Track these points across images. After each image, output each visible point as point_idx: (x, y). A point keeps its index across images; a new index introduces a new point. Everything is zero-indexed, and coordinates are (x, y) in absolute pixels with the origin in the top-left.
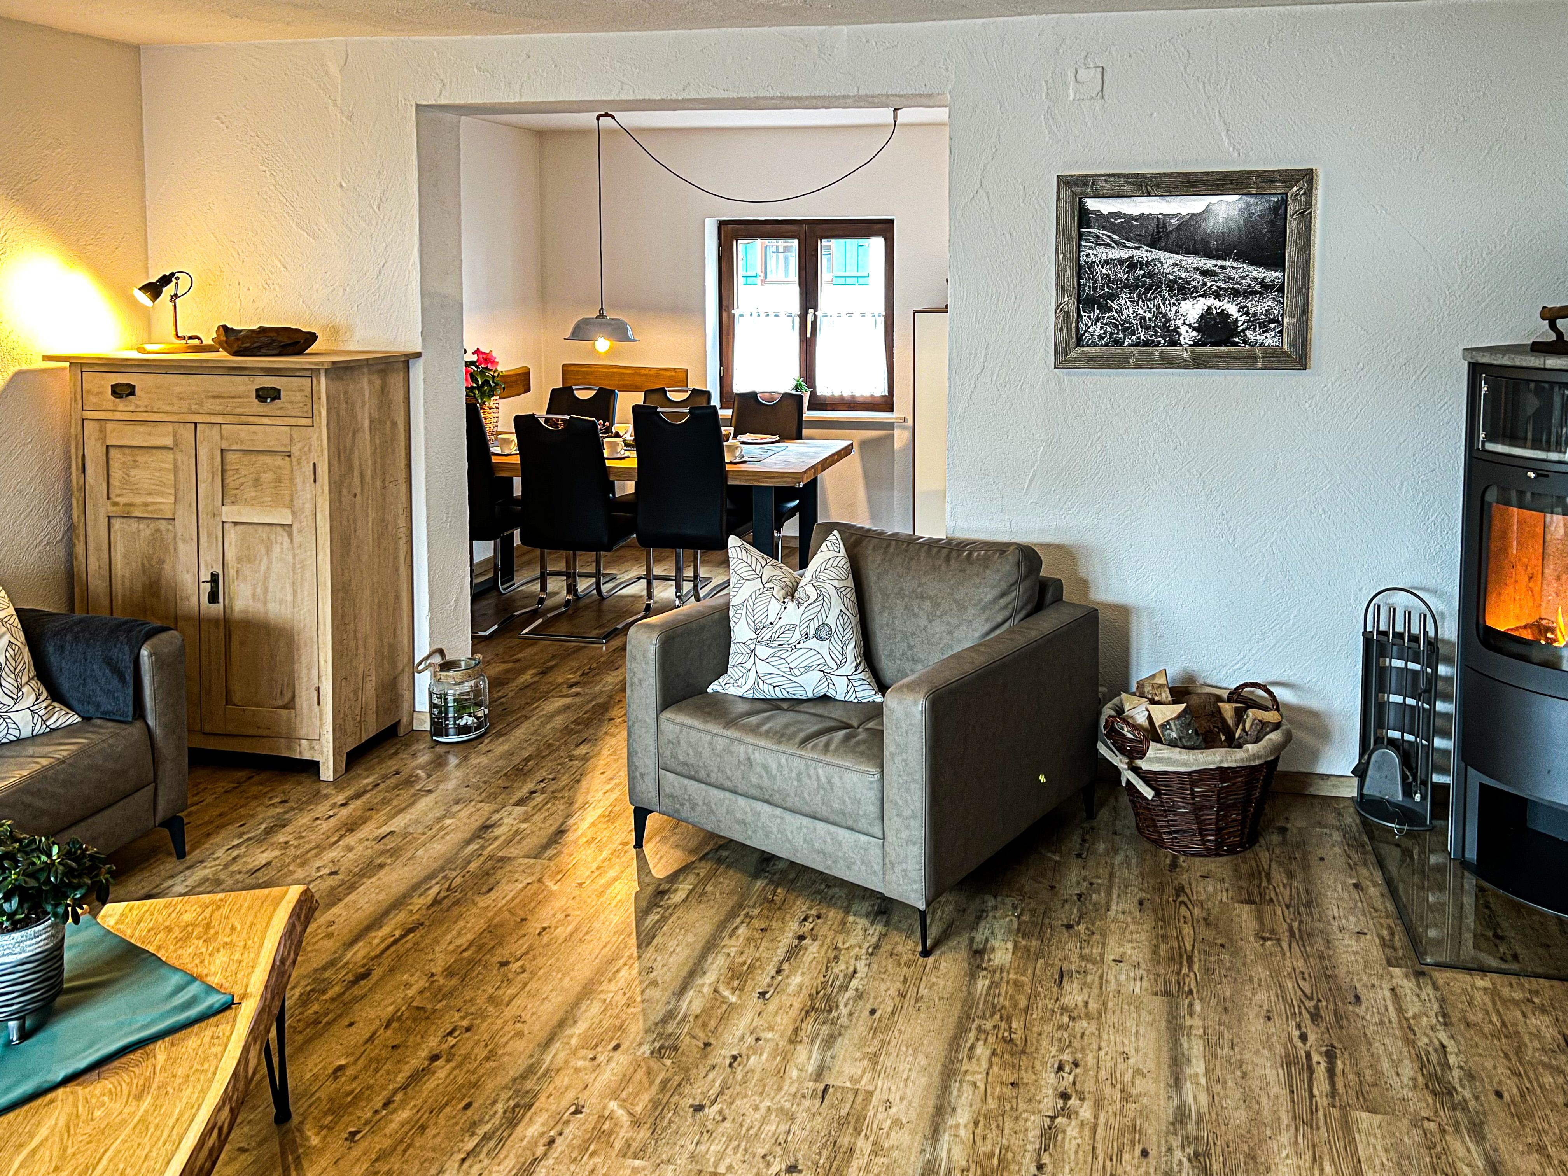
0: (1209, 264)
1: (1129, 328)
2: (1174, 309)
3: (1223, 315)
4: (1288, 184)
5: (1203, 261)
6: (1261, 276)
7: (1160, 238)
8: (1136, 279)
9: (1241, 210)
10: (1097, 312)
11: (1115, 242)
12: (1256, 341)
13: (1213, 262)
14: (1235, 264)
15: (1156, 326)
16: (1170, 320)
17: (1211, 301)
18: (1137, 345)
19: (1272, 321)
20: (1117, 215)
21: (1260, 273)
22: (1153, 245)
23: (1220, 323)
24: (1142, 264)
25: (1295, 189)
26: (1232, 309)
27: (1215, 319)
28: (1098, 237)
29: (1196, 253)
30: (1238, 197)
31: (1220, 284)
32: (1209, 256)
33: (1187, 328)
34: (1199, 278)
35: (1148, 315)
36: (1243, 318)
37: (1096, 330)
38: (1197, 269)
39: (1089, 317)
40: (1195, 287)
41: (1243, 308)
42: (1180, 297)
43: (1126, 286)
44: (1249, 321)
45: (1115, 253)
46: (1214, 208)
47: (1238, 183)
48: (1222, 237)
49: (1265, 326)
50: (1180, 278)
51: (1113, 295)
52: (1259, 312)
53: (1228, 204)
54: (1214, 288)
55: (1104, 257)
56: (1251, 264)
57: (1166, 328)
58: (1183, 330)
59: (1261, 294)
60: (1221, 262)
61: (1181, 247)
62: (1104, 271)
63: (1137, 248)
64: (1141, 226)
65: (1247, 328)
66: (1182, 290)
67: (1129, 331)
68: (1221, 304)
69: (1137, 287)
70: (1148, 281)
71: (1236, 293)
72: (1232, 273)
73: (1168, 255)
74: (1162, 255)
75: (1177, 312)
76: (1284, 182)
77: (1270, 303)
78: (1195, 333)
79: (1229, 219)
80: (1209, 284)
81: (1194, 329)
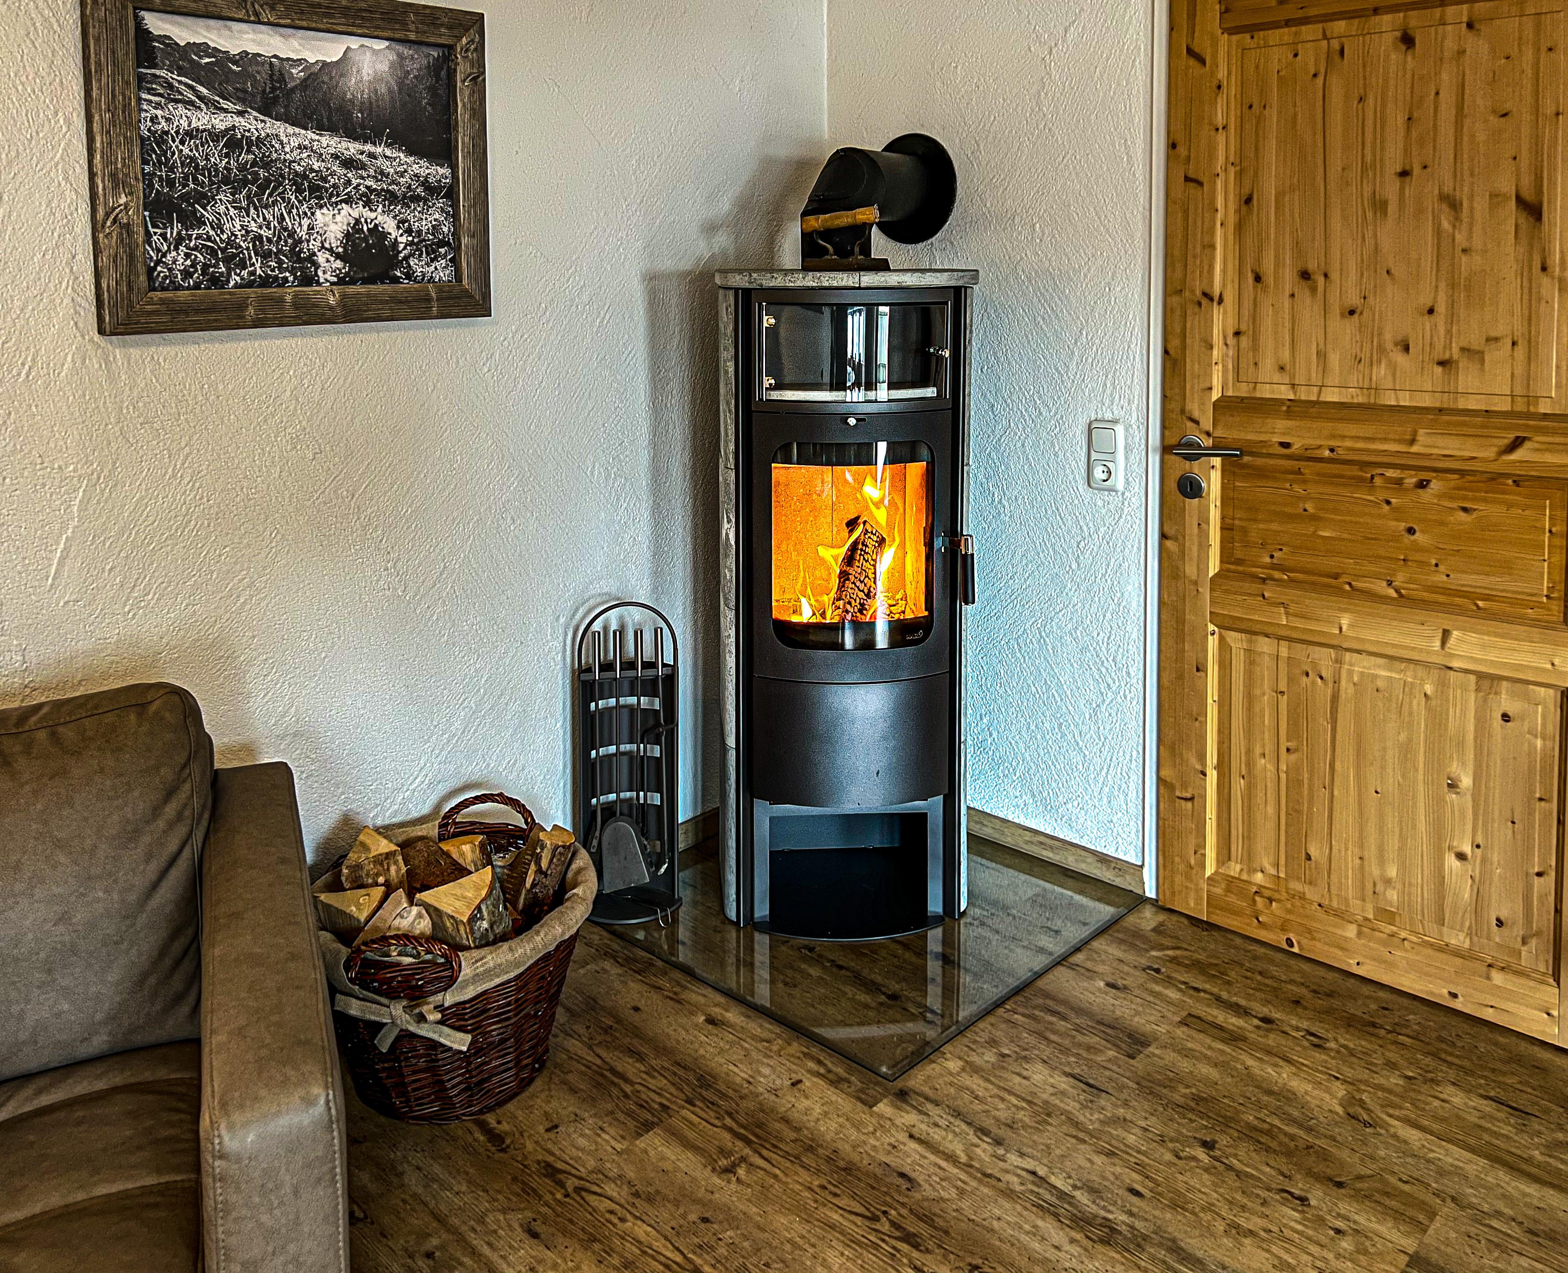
0: (351, 148)
1: (234, 256)
2: (305, 222)
3: (377, 232)
4: (456, 32)
5: (344, 145)
6: (423, 172)
7: (276, 100)
8: (242, 168)
9: (392, 65)
10: (177, 227)
11: (201, 98)
12: (424, 275)
13: (358, 146)
14: (388, 153)
15: (280, 251)
16: (300, 241)
17: (359, 211)
18: (250, 284)
19: (442, 243)
20: (203, 49)
21: (421, 168)
22: (266, 110)
23: (373, 246)
24: (250, 143)
25: (464, 40)
26: (389, 225)
27: (365, 239)
28: (171, 86)
29: (333, 129)
30: (387, 43)
31: (370, 183)
32: (352, 135)
33: (327, 255)
34: (341, 171)
35: (264, 232)
36: (403, 239)
37: (178, 259)
38: (335, 157)
39: (164, 236)
40: (335, 186)
41: (403, 222)
42: (313, 202)
43: (226, 181)
44: (412, 243)
45: (202, 119)
46: (355, 57)
47: (390, 20)
48: (369, 107)
49: (434, 251)
50: (312, 170)
51: (204, 196)
52: (424, 229)
53: (375, 52)
54: (363, 189)
55: (184, 123)
56: (410, 152)
57: (295, 254)
58: (322, 258)
59: (426, 200)
60: (369, 147)
61: (310, 118)
62: (186, 151)
63: (241, 113)
64: (245, 75)
65: (411, 255)
66: (315, 189)
67: (236, 261)
68: (373, 215)
69: (245, 182)
70: (262, 173)
71: (392, 198)
72: (385, 165)
73: (290, 130)
74: (282, 129)
75: (311, 228)
76: (450, 28)
77: (437, 216)
78: (339, 264)
79: (377, 79)
80: (354, 182)
81: (338, 256)
